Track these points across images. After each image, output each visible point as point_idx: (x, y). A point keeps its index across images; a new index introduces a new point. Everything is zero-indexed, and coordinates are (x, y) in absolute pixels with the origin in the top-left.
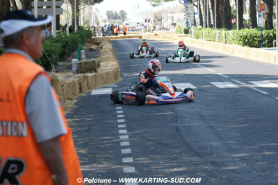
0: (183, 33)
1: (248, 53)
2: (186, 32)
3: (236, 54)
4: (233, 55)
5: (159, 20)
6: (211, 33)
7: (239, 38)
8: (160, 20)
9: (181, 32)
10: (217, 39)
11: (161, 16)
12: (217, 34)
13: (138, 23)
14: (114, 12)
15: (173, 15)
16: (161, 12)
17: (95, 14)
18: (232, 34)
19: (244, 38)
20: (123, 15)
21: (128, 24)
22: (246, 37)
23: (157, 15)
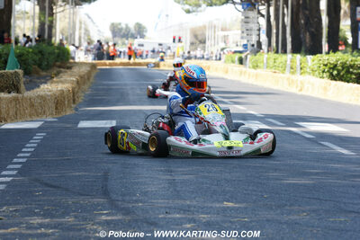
0: (237, 62)
1: (325, 89)
2: (241, 61)
3: (307, 92)
4: (303, 93)
5: (201, 42)
6: (278, 61)
7: (322, 67)
8: (203, 42)
9: (233, 62)
10: (288, 68)
11: (204, 34)
12: (288, 62)
13: (160, 45)
14: (124, 26)
15: (226, 33)
16: (205, 27)
17: (85, 25)
18: (311, 60)
19: (330, 68)
20: (140, 31)
21: (142, 45)
22: (336, 66)
23: (199, 33)
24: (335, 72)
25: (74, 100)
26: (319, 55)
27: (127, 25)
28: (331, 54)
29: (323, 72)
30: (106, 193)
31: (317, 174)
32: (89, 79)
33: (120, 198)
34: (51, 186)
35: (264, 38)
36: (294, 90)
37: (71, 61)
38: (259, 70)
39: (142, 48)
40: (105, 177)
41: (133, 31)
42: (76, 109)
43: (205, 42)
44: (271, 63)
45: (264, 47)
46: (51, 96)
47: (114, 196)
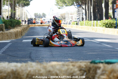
2: (77, 24)
4: (97, 32)
5: (64, 18)
6: (89, 23)
7: (103, 24)
8: (65, 18)
9: (74, 24)
10: (92, 25)
11: (65, 16)
12: (92, 23)
13: (51, 19)
14: (39, 14)
15: (72, 15)
16: (65, 14)
17: (26, 13)
18: (99, 22)
19: (106, 25)
20: (44, 15)
21: (45, 20)
22: (107, 24)
23: (63, 16)
24: (107, 26)
25: (21, 35)
26: (102, 20)
27: (40, 14)
28: (106, 20)
29: (103, 26)
30: (30, 57)
31: (99, 51)
32: (27, 29)
33: (35, 59)
34: (12, 56)
35: (84, 17)
36: (94, 31)
37: (21, 25)
38: (82, 26)
39: (45, 21)
40: (30, 53)
41: (42, 16)
42: (22, 37)
43: (65, 19)
44: (87, 24)
45: (85, 19)
46: (14, 32)
47: (33, 58)
